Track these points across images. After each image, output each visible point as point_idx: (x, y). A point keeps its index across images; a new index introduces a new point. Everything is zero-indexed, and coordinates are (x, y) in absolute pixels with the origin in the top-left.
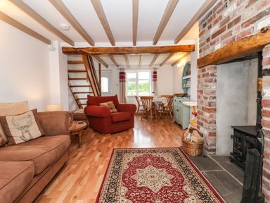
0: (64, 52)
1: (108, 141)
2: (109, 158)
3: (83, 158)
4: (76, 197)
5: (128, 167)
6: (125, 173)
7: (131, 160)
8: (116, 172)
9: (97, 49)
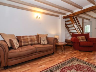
0: (63, 18)
1: (75, 53)
2: (67, 59)
3: (59, 55)
4: (45, 64)
5: (70, 66)
6: (66, 67)
7: (76, 64)
8: (64, 65)
9: (75, 13)
